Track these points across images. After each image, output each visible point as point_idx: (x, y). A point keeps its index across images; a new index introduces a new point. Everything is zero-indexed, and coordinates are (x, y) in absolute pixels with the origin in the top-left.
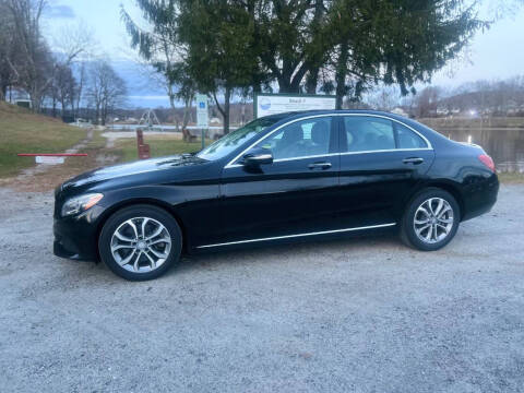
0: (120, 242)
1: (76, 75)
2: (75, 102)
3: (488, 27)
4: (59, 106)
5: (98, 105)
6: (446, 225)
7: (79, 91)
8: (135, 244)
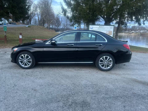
0: (21, 60)
1: (60, 20)
2: (60, 26)
4: (56, 28)
5: (65, 27)
6: (110, 64)
7: (61, 24)
8: (24, 60)
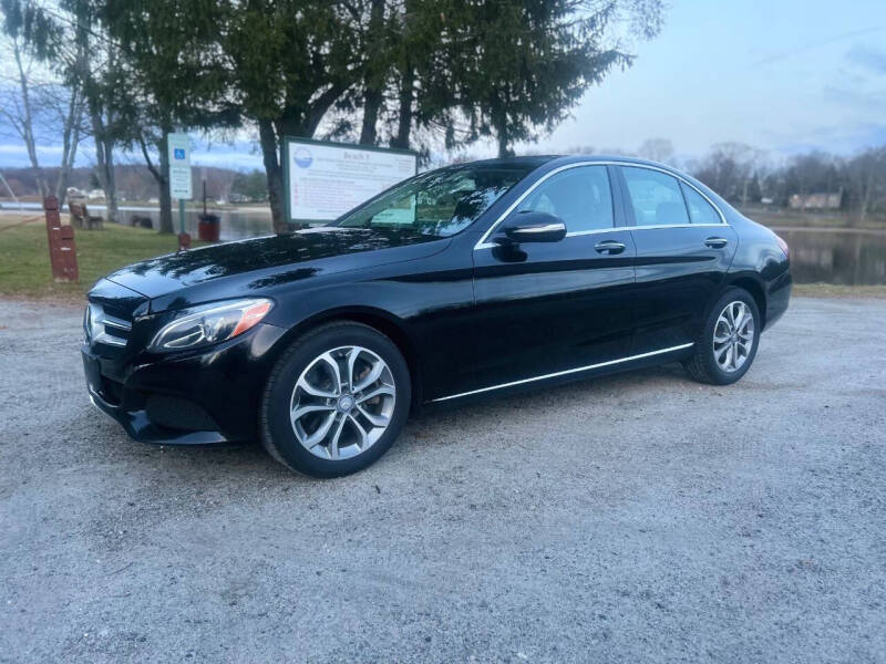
0: (308, 400)
3: (630, 64)
8: (333, 401)
